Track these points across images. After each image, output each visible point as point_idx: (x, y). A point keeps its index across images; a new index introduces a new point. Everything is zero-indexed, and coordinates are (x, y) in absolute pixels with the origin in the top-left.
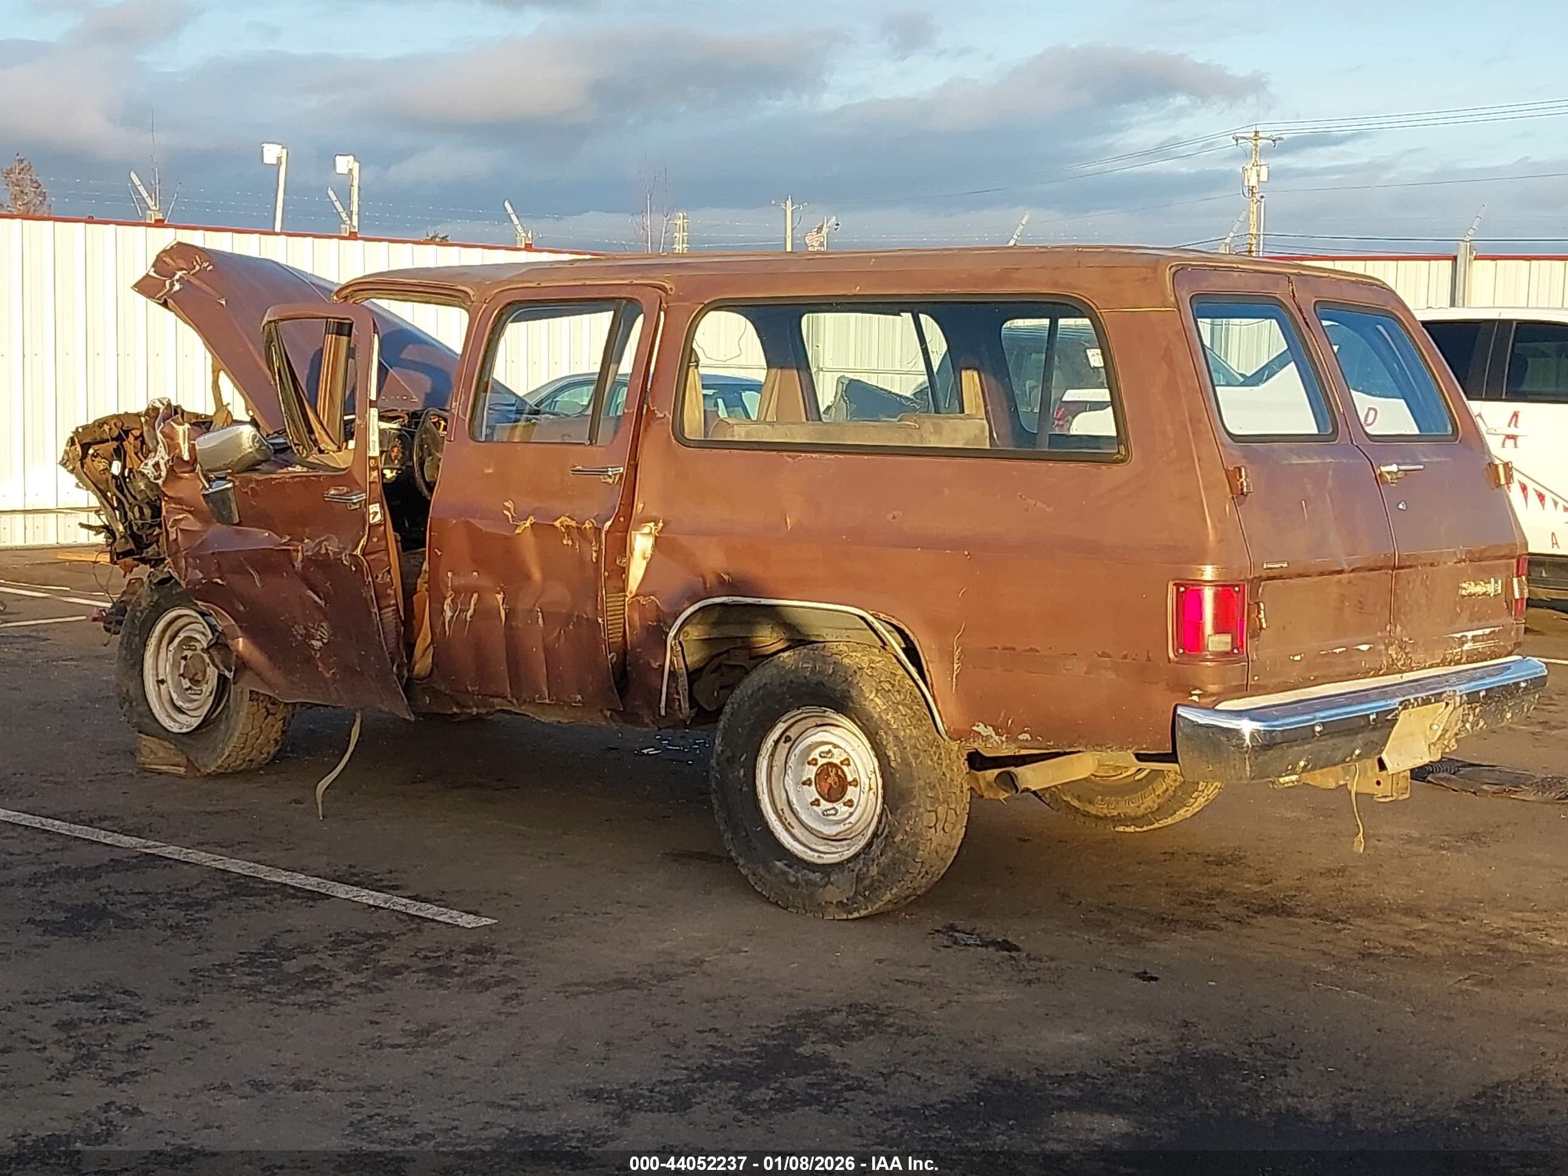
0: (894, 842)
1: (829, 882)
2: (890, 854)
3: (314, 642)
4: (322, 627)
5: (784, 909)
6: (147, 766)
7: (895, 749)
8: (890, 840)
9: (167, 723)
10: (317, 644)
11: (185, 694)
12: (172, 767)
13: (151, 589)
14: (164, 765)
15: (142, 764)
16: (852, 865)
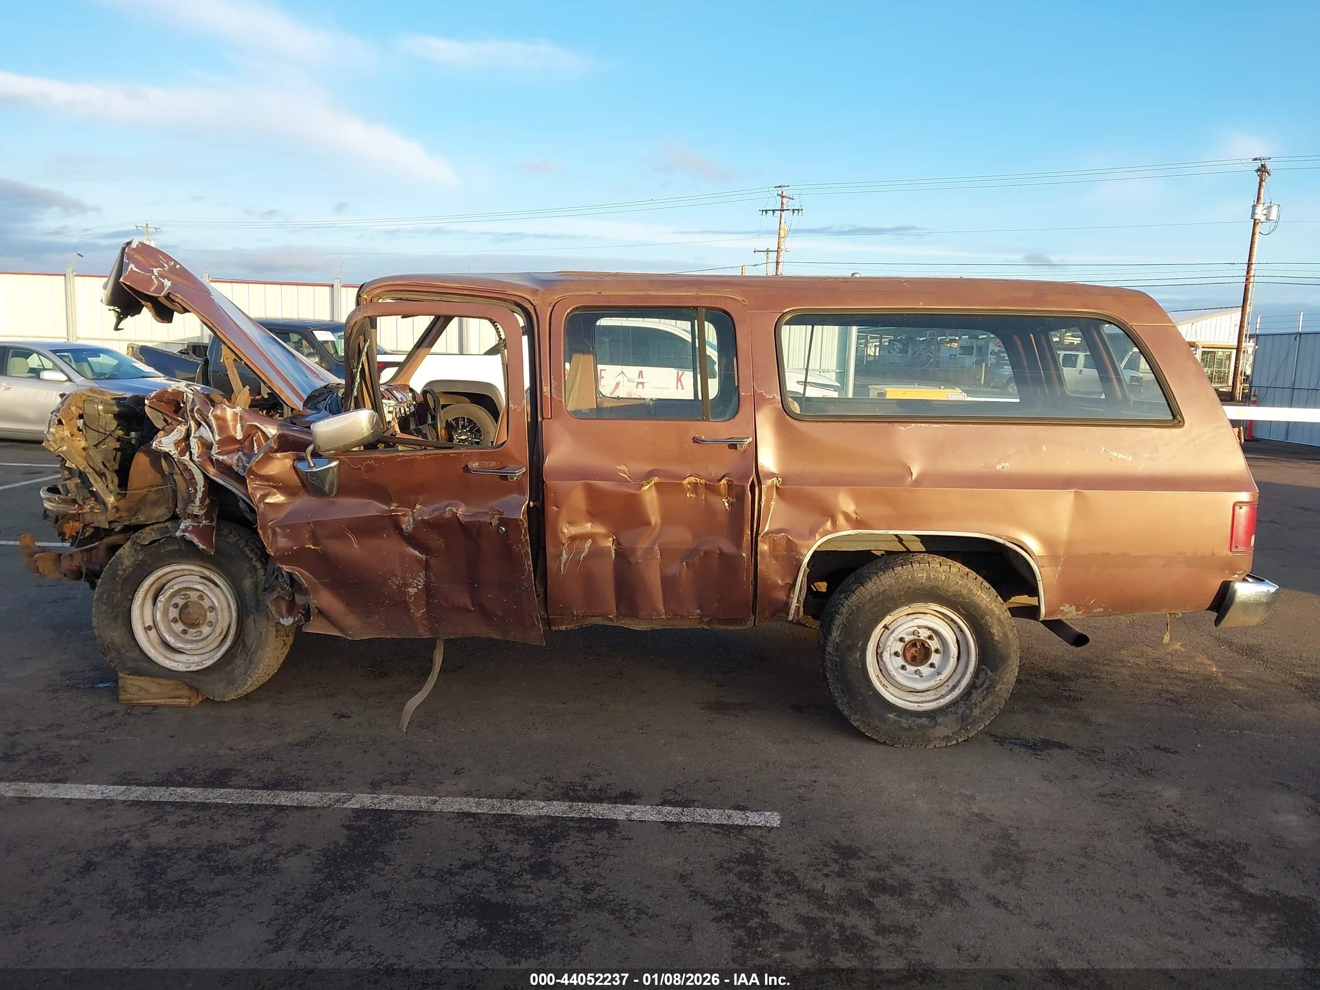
0: (995, 691)
1: (936, 724)
2: (991, 699)
3: (410, 590)
4: (420, 576)
5: (892, 746)
6: (135, 701)
7: (998, 628)
8: (992, 690)
9: (168, 664)
10: (412, 591)
11: (181, 637)
12: (170, 700)
13: (136, 550)
14: (160, 699)
15: (128, 700)
16: (952, 709)
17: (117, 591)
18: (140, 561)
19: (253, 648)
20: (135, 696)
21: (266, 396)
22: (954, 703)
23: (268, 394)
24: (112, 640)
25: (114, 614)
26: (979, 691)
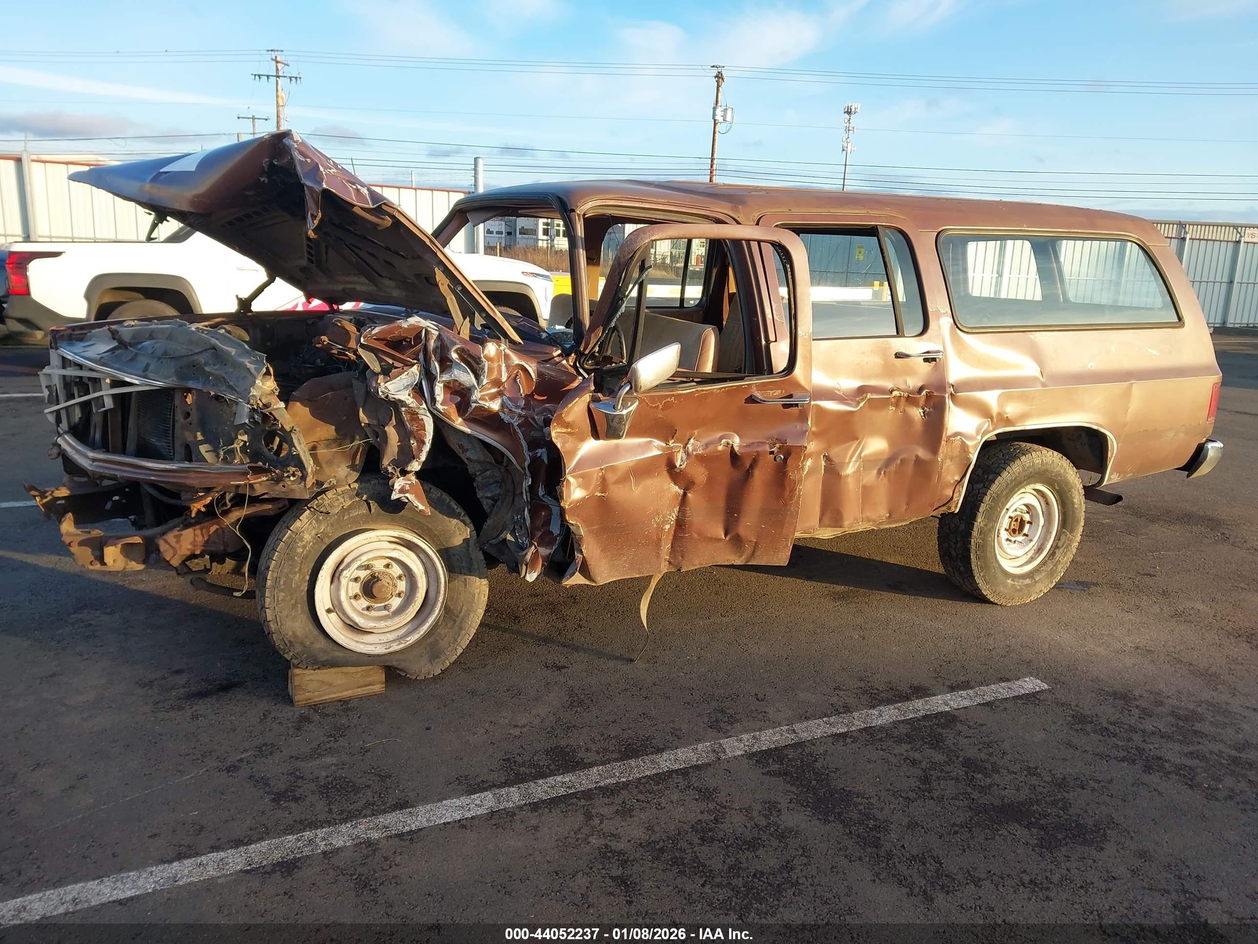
4: (674, 512)
6: (315, 700)
10: (667, 527)
11: (367, 615)
12: (359, 690)
13: (318, 520)
14: (347, 690)
15: (306, 700)
16: (1044, 568)
17: (295, 573)
18: (322, 533)
19: (462, 614)
20: (316, 693)
21: (480, 328)
22: (1043, 563)
23: (481, 325)
24: (294, 632)
25: (293, 602)
26: (1061, 550)
